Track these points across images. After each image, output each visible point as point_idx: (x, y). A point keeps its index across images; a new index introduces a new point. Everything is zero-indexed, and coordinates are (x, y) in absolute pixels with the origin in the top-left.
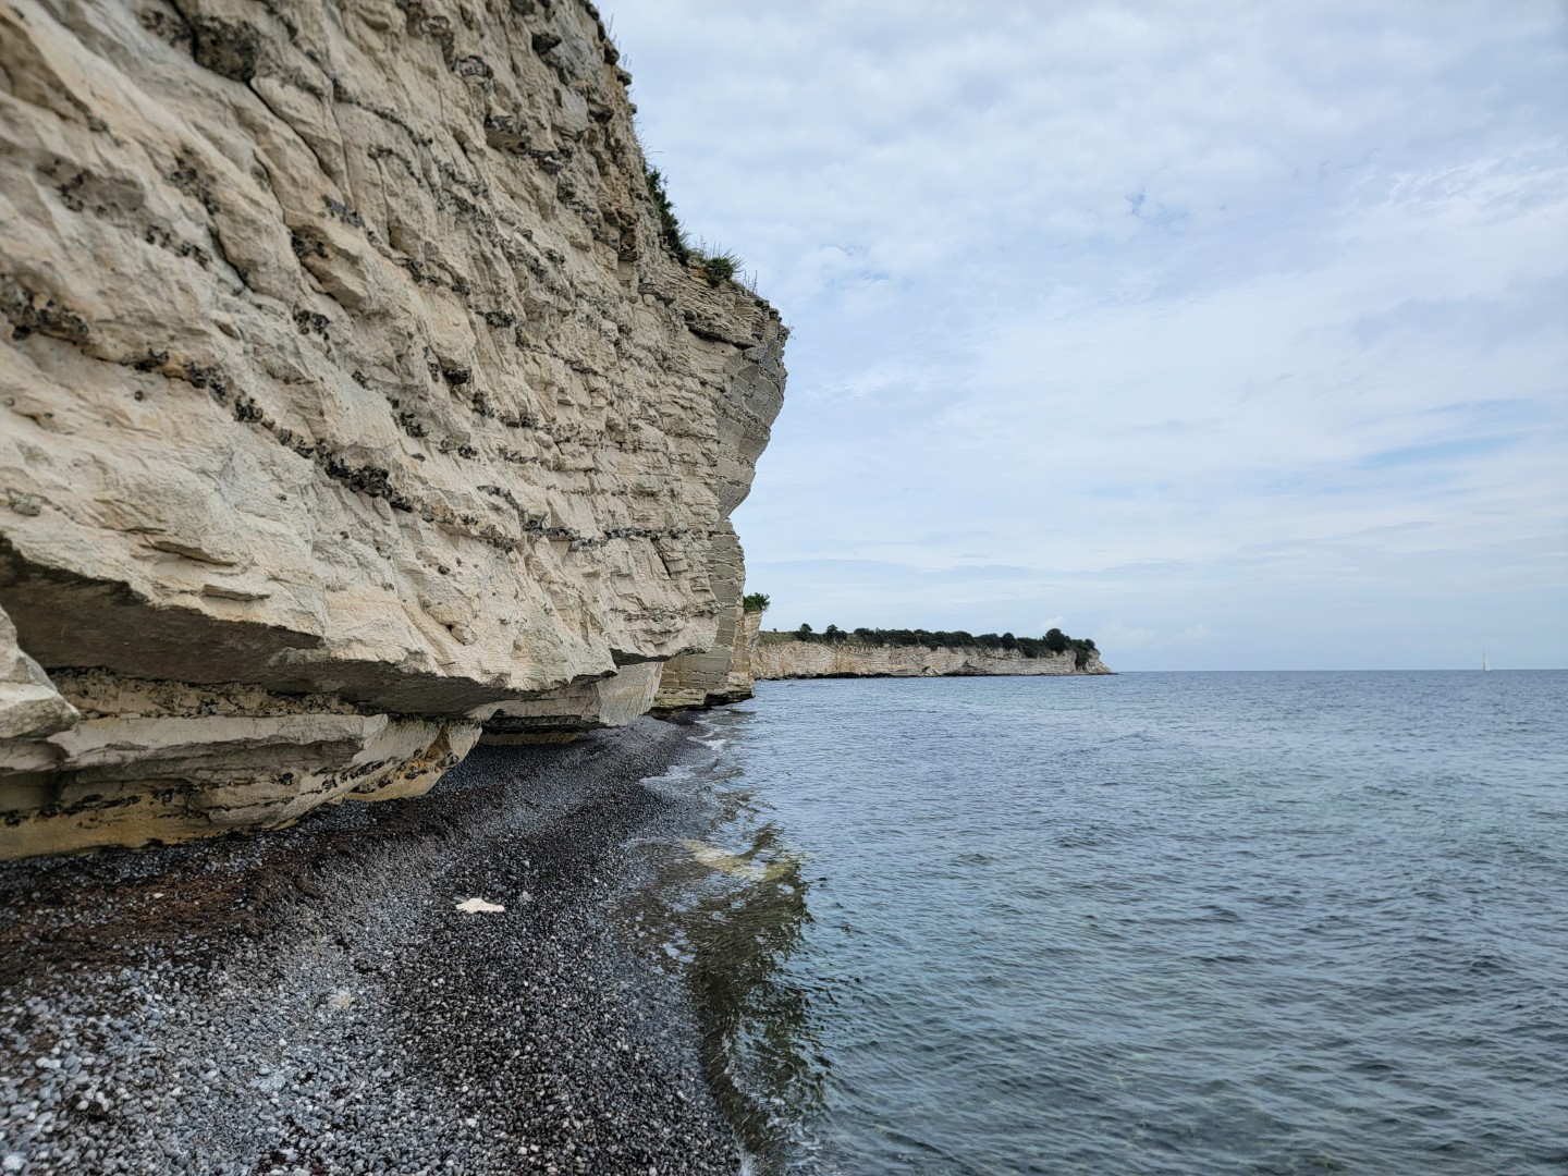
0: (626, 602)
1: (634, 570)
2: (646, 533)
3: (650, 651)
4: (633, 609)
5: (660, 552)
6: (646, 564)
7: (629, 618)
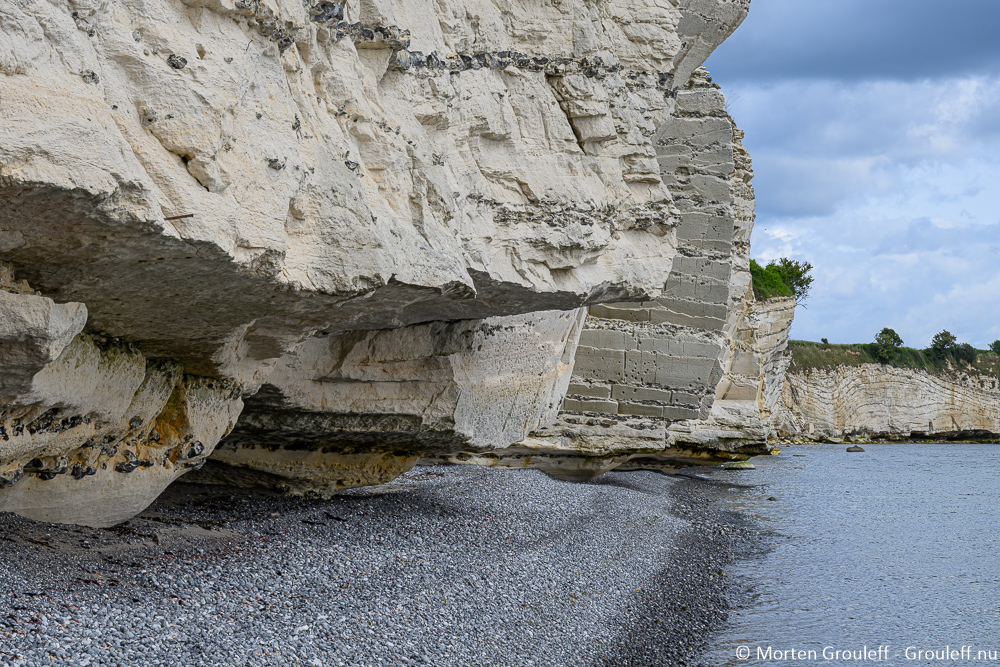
0: (497, 187)
1: (514, 131)
2: (539, 64)
3: (542, 282)
4: (512, 201)
5: (563, 100)
6: (535, 120)
7: (504, 218)
